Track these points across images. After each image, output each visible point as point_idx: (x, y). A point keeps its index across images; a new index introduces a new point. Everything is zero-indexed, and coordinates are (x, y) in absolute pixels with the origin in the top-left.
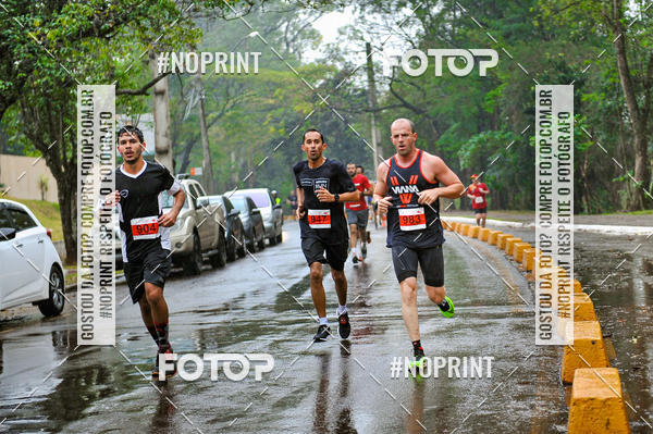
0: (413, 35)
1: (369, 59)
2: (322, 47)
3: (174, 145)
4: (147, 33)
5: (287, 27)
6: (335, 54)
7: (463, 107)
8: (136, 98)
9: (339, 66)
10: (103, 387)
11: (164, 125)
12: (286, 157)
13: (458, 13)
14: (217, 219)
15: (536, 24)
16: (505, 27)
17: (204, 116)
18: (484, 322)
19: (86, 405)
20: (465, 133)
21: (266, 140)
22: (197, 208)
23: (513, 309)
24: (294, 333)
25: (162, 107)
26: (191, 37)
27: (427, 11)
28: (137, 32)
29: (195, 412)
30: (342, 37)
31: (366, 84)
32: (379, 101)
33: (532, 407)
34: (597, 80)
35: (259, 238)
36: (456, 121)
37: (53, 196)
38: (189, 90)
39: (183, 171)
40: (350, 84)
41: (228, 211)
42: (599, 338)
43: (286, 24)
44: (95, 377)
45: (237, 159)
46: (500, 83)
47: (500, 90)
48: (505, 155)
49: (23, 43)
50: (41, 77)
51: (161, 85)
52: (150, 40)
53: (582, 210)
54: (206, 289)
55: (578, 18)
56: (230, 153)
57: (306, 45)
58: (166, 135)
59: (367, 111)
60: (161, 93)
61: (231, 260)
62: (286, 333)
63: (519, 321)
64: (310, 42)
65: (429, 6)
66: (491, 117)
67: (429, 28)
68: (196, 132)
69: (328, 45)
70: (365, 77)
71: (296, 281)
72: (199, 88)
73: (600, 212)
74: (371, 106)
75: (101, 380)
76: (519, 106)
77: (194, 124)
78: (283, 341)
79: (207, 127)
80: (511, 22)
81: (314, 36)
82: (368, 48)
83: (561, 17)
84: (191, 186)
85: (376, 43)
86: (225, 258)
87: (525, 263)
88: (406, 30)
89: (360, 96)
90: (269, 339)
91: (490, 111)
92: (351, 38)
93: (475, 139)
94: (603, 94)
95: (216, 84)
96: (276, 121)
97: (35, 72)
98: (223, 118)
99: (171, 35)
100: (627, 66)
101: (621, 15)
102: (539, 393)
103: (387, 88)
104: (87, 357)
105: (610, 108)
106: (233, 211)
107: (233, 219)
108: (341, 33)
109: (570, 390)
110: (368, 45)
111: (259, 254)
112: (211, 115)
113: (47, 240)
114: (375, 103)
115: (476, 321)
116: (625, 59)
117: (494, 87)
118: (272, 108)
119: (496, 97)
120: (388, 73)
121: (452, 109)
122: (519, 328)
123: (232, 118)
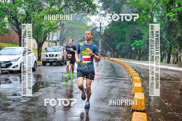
0: (110, 22)
1: (101, 25)
2: (91, 22)
3: (61, 39)
5: (85, 18)
6: (94, 24)
7: (118, 37)
8: (54, 30)
9: (95, 27)
10: (42, 86)
11: (59, 35)
17: (67, 34)
19: (39, 89)
20: (118, 42)
22: (64, 52)
23: (124, 79)
25: (59, 32)
29: (60, 93)
30: (96, 21)
32: (102, 34)
34: (146, 34)
36: (117, 40)
37: (36, 47)
38: (64, 29)
39: (62, 45)
40: (96, 30)
42: (141, 87)
44: (41, 84)
46: (126, 33)
47: (126, 34)
48: (126, 47)
49: (33, 17)
50: (36, 24)
51: (59, 27)
53: (140, 60)
58: (59, 37)
59: (99, 36)
60: (59, 29)
63: (125, 81)
64: (89, 21)
66: (124, 40)
68: (65, 37)
70: (99, 29)
72: (66, 28)
73: (144, 61)
75: (42, 85)
76: (130, 38)
77: (65, 35)
79: (67, 36)
81: (90, 20)
82: (101, 24)
87: (128, 69)
89: (98, 33)
91: (124, 38)
93: (120, 44)
95: (70, 28)
97: (35, 23)
103: (104, 32)
108: (95, 20)
109: (134, 96)
110: (101, 23)
113: (34, 56)
115: (117, 80)
117: (125, 33)
118: (80, 34)
119: (125, 35)
120: (104, 29)
121: (116, 37)
122: (125, 83)
123: (72, 35)
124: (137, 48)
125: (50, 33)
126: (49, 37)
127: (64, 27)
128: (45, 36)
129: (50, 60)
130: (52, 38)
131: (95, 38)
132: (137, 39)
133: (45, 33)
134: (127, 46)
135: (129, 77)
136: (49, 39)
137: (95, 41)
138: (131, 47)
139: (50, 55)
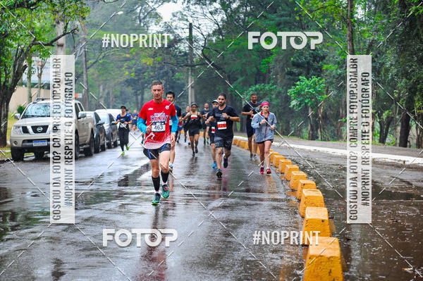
0: (219, 20)
1: (191, 33)
2: (161, 24)
4: (56, 8)
5: (141, 10)
6: (169, 29)
7: (247, 68)
8: (46, 48)
9: (172, 37)
10: (14, 223)
12: (134, 91)
13: (249, 8)
14: (90, 126)
15: (298, 18)
16: (277, 19)
17: (86, 61)
18: (254, 202)
19: (3, 234)
20: (247, 84)
21: (122, 79)
22: (78, 118)
23: (272, 196)
24: (134, 199)
26: (83, 12)
27: (229, 6)
28: (50, 7)
29: (72, 243)
30: (175, 18)
31: (187, 49)
32: (194, 60)
33: (282, 258)
34: (333, 57)
35: (115, 140)
36: (242, 76)
38: (78, 45)
40: (177, 48)
41: (97, 121)
42: (327, 219)
43: (140, 8)
45: (104, 90)
46: (272, 54)
47: (271, 59)
51: (61, 41)
52: (58, 12)
53: (317, 138)
54: (81, 168)
55: (324, 16)
56: (99, 86)
57: (152, 22)
59: (187, 66)
60: (62, 45)
61: (97, 152)
62: (129, 200)
63: (275, 204)
64: (154, 20)
65: (230, 2)
66: (264, 75)
67: (229, 16)
68: (80, 71)
69: (166, 23)
70: (187, 44)
71: (136, 168)
73: (329, 140)
74: (189, 62)
76: (283, 69)
77: (79, 66)
78: (128, 204)
79: (87, 68)
80: (282, 16)
81: (157, 17)
82: (191, 27)
83: (314, 15)
84: (76, 104)
85: (196, 23)
86: (93, 151)
87: (280, 168)
88: (216, 17)
89: (183, 56)
90: (119, 202)
91: (264, 71)
92: (180, 19)
93: (254, 88)
94: (337, 66)
95: (94, 43)
96: (129, 68)
98: (97, 64)
99: (70, 10)
100: (353, 49)
101: (352, 16)
102: (286, 249)
103: (200, 52)
104: (8, 204)
105: (340, 75)
106: (100, 122)
107: (100, 127)
108: (174, 16)
109: (305, 249)
110: (191, 24)
111: (114, 150)
112: (90, 61)
114: (192, 61)
115: (248, 202)
116: (352, 44)
117: (268, 56)
118: (128, 59)
119: (268, 63)
120: (202, 43)
121: (240, 68)
122: (275, 208)
123: (103, 64)
124: (306, 101)
125: (33, 58)
126: (30, 71)
127: (77, 39)
128: (17, 67)
129: (35, 144)
130: (40, 76)
131: (174, 72)
132: (305, 72)
133: (16, 60)
134: (274, 96)
135: (286, 190)
136: (29, 78)
137: (174, 82)
138: (288, 99)
139: (35, 128)
